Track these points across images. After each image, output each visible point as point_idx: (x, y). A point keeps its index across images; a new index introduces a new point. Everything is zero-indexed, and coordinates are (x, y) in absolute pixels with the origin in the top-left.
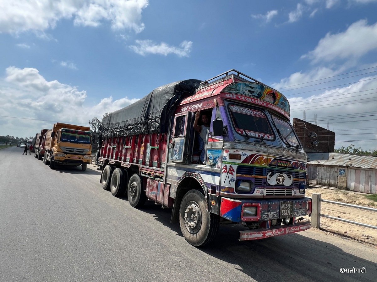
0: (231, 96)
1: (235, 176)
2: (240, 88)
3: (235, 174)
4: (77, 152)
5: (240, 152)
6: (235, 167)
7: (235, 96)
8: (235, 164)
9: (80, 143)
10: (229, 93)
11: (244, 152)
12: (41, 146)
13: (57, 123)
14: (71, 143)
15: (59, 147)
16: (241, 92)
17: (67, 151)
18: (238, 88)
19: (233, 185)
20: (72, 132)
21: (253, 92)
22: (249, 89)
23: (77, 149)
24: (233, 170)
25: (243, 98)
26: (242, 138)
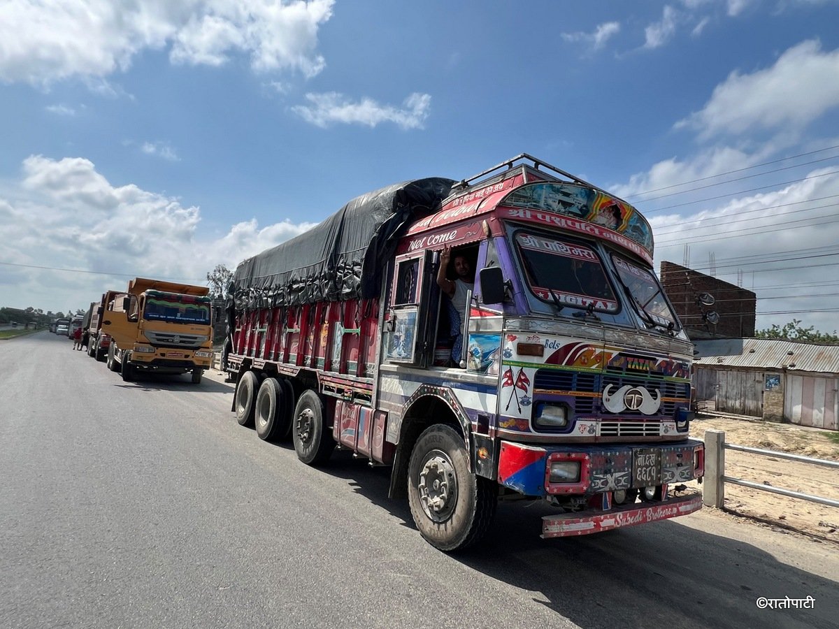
0: (521, 214)
1: (530, 394)
2: (540, 195)
3: (531, 389)
4: (181, 342)
5: (542, 340)
6: (531, 374)
7: (528, 215)
8: (530, 365)
9: (187, 322)
10: (517, 208)
11: (551, 340)
13: (137, 279)
14: (167, 322)
15: (142, 331)
16: (542, 204)
17: (158, 340)
18: (535, 196)
19: (527, 413)
20: (170, 299)
21: (571, 205)
22: (560, 197)
23: (181, 337)
24: (527, 380)
25: (547, 218)
26: (546, 309)
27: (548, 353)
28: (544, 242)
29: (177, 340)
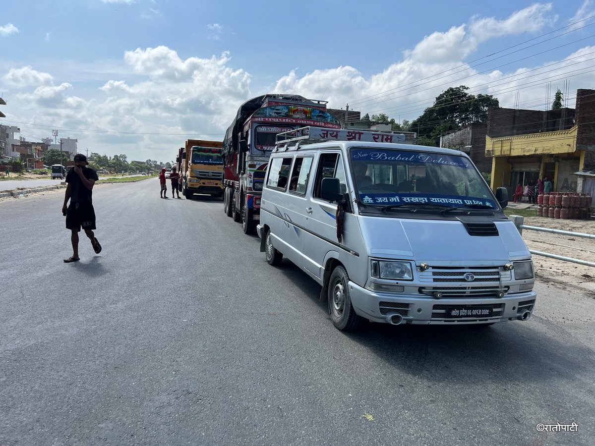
0: (259, 120)
1: (252, 179)
2: (266, 112)
3: (252, 178)
4: (213, 176)
5: (255, 163)
6: (252, 173)
7: (262, 119)
8: (252, 171)
9: (215, 164)
10: (258, 117)
11: (258, 163)
12: (180, 172)
13: (188, 140)
14: (205, 165)
15: (192, 171)
16: (268, 115)
17: (201, 175)
18: (265, 112)
19: (251, 185)
20: (205, 151)
21: (280, 113)
22: (275, 111)
23: (212, 173)
24: (251, 175)
25: (270, 120)
26: (260, 153)
27: (258, 167)
28: (269, 129)
29: (211, 174)
